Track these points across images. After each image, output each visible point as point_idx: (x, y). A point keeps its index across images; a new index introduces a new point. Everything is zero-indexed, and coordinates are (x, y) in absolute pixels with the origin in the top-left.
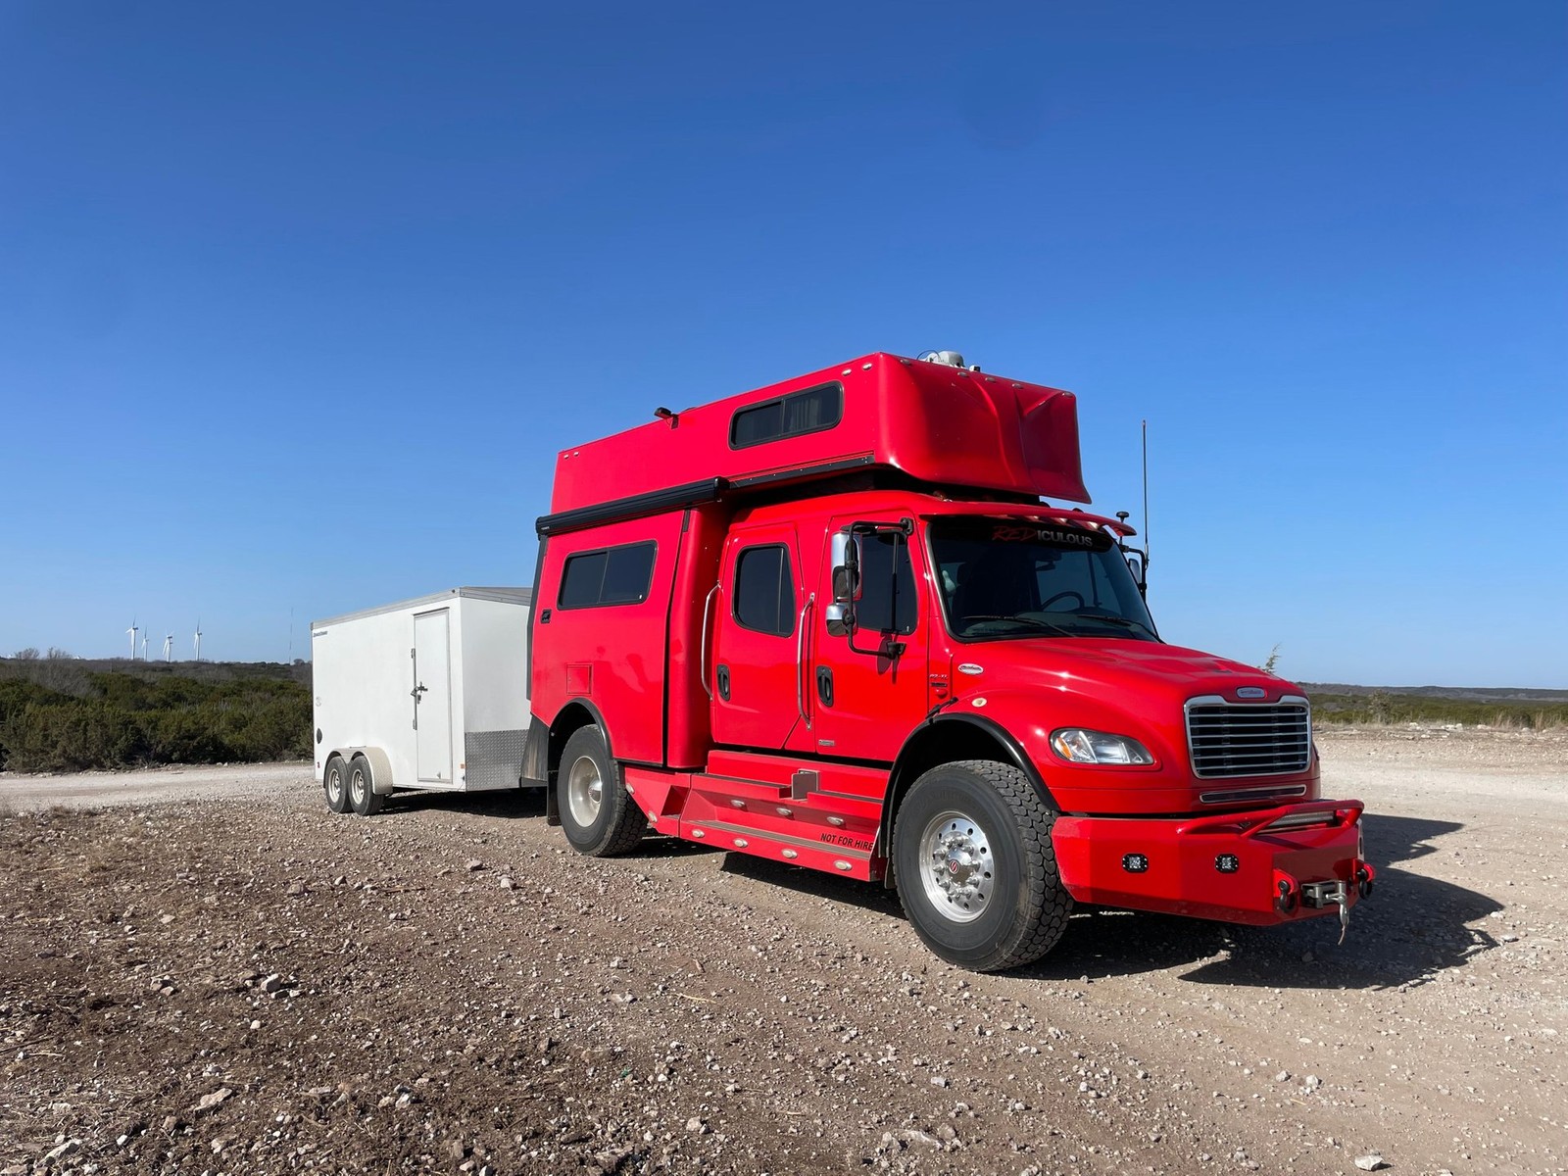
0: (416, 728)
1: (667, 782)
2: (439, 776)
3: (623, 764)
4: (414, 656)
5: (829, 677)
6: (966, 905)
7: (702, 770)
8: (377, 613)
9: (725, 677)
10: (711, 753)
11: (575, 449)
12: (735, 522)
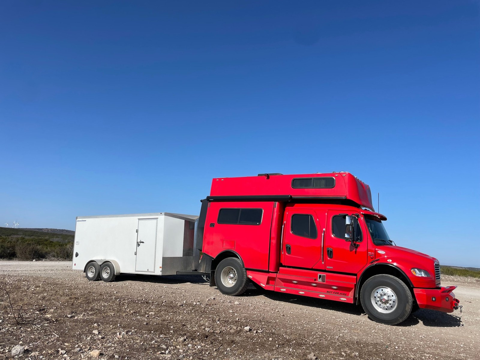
0: (136, 254)
1: (266, 275)
2: (148, 270)
3: (247, 269)
4: (137, 231)
5: (332, 251)
6: (387, 309)
7: (277, 273)
8: (117, 217)
9: (289, 248)
10: (281, 268)
11: (222, 179)
12: (287, 207)
